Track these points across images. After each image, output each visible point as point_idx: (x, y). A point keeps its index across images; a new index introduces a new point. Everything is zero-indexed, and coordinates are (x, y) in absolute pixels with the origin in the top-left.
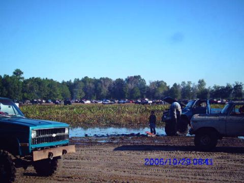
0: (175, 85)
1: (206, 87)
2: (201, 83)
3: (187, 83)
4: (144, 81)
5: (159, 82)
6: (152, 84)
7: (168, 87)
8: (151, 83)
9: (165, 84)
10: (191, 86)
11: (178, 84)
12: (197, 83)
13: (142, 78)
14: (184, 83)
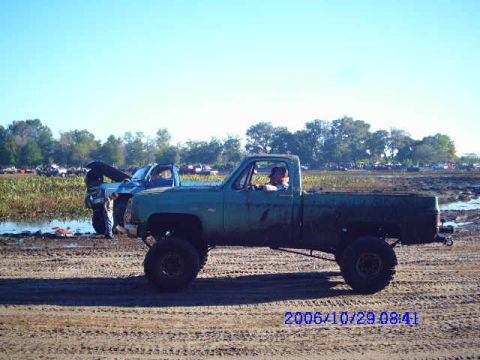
0: (111, 138)
1: (173, 143)
2: (163, 135)
3: (134, 135)
4: (49, 130)
5: (80, 133)
6: (66, 136)
7: (98, 143)
8: (62, 135)
9: (92, 136)
10: (144, 141)
11: (116, 137)
12: (155, 136)
13: (44, 125)
14: (128, 134)
